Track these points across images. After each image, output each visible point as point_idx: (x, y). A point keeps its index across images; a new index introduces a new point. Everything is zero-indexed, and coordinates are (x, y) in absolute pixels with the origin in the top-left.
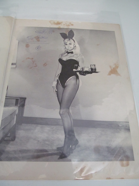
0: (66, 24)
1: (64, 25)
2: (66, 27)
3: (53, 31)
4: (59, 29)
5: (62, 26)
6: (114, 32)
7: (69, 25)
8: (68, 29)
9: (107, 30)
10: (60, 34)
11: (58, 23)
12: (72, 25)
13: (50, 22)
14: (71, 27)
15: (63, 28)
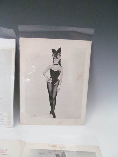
0: (60, 146)
1: (58, 147)
2: (60, 149)
3: (51, 153)
4: (55, 151)
5: (57, 149)
6: (95, 152)
7: (62, 148)
8: (62, 150)
9: (90, 151)
10: (55, 155)
11: (55, 146)
12: (64, 147)
13: (49, 145)
14: (63, 149)
15: (58, 150)
